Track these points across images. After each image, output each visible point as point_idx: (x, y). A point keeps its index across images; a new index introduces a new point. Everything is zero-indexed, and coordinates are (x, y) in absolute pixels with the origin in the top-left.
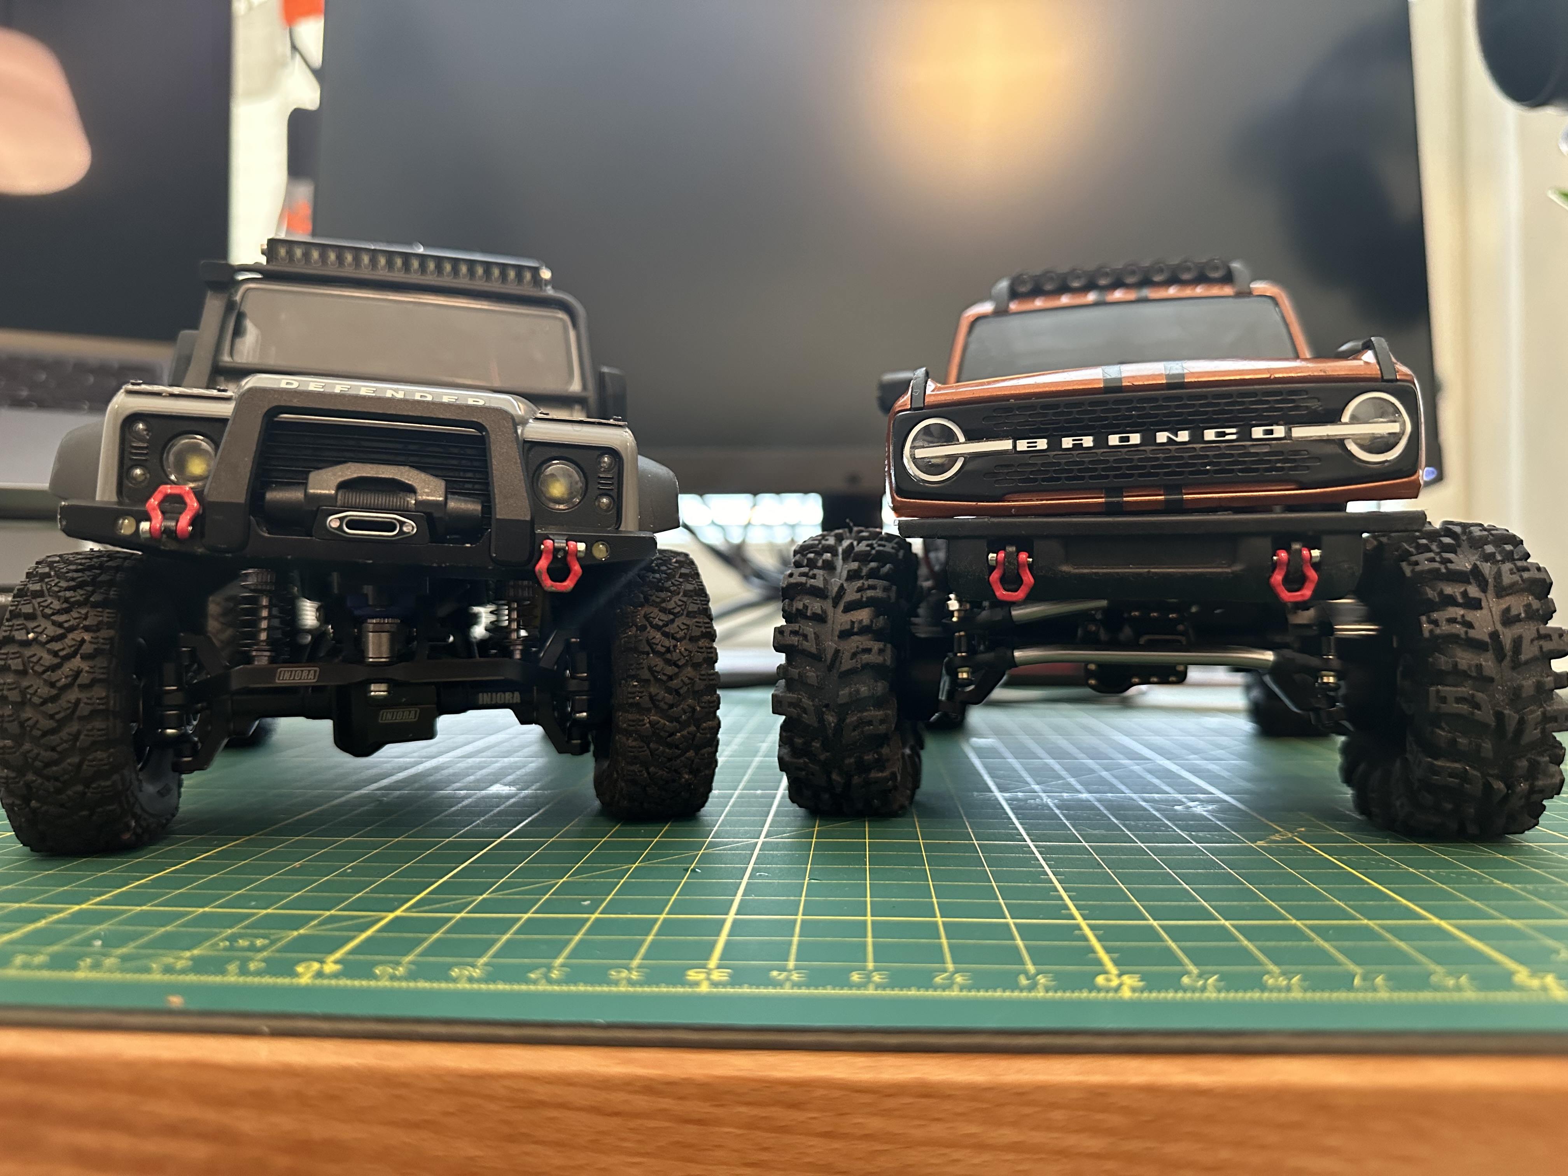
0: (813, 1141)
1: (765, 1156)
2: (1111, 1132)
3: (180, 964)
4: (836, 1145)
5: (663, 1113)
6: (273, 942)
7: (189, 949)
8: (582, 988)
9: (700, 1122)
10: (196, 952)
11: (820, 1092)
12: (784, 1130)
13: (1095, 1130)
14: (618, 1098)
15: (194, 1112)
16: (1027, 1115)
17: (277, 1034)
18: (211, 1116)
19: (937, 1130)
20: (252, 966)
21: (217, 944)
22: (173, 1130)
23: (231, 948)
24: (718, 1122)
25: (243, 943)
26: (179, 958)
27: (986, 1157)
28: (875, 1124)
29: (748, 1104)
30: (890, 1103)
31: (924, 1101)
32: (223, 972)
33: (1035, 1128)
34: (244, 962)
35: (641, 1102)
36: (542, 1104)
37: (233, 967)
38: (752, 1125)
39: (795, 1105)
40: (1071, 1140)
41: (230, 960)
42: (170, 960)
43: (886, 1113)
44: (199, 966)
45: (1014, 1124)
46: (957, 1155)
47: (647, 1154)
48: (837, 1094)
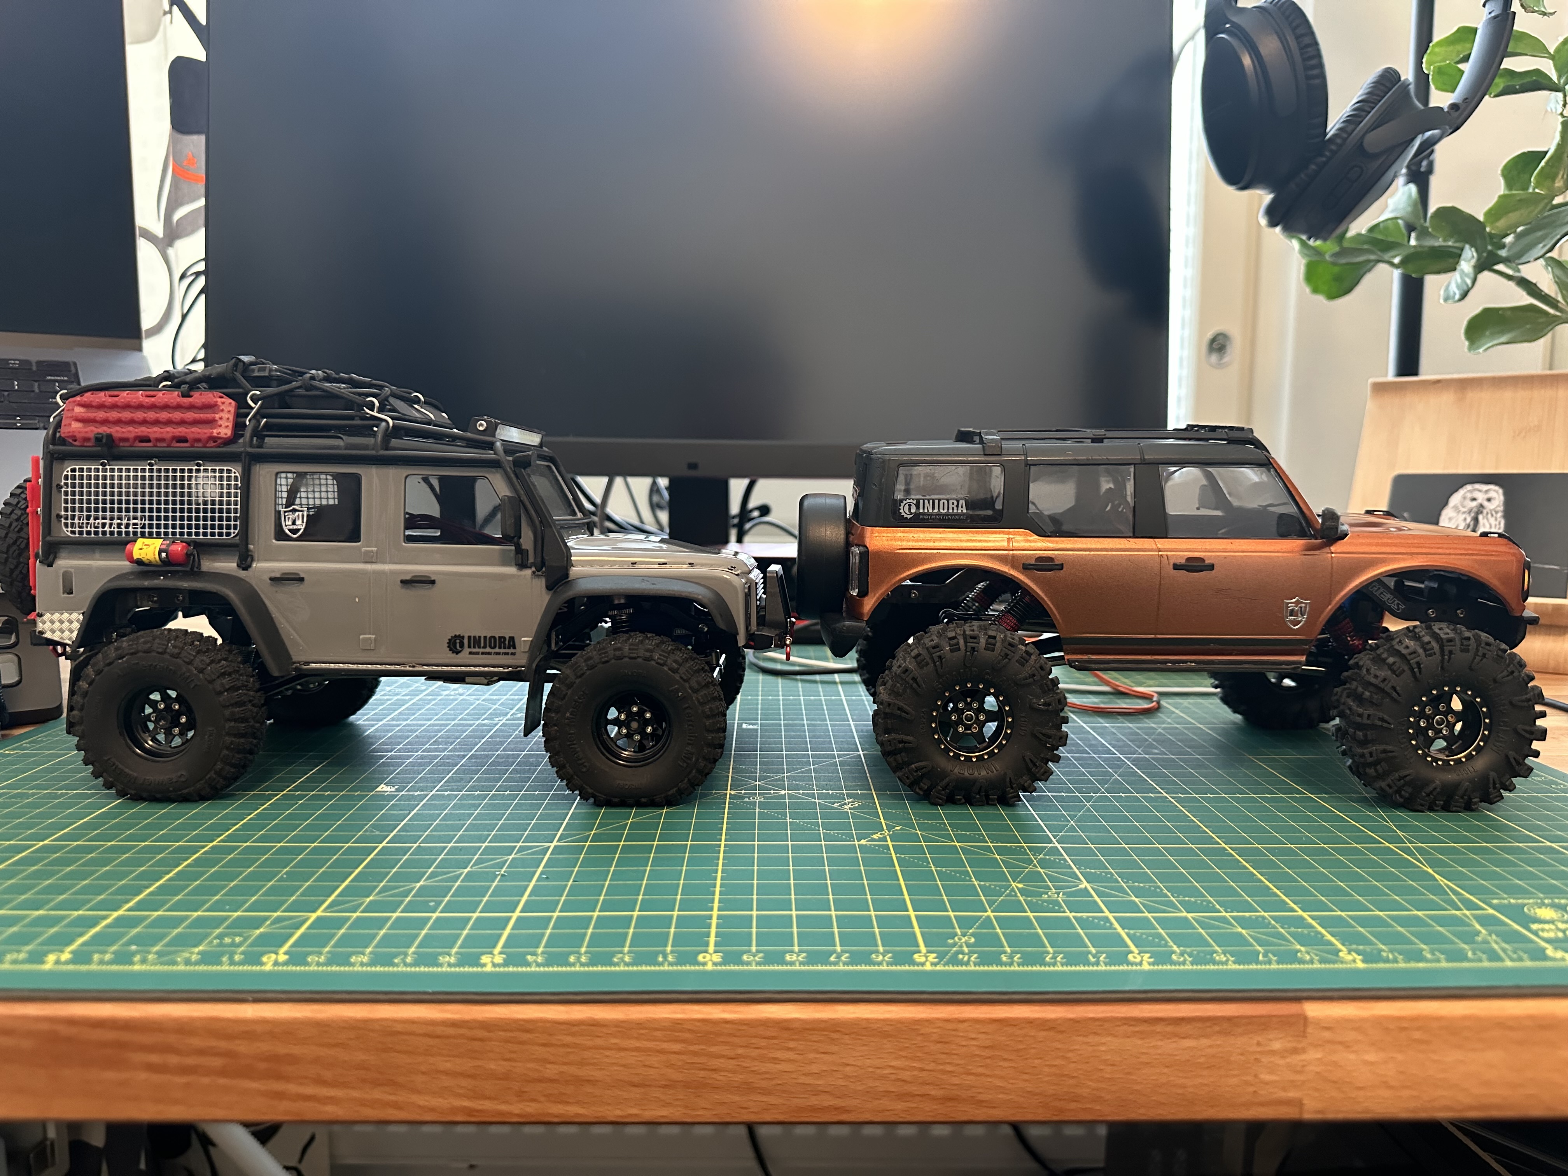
0: (537, 1048)
1: (513, 1056)
2: (683, 1041)
3: (194, 958)
4: (548, 1049)
5: (462, 1036)
6: (246, 939)
7: (195, 946)
8: (422, 969)
9: (481, 1040)
10: (201, 948)
11: (541, 1024)
12: (522, 1043)
13: (677, 1041)
14: (439, 1030)
15: (213, 1043)
16: (642, 1034)
17: (256, 1001)
18: (223, 1045)
19: (599, 1042)
20: (237, 958)
21: (211, 942)
22: (201, 1052)
23: (221, 945)
24: (490, 1040)
25: (227, 940)
26: (192, 953)
27: (622, 1054)
28: (569, 1039)
29: (505, 1031)
30: (575, 1029)
31: (592, 1028)
32: (220, 963)
33: (648, 1040)
34: (231, 955)
35: (451, 1031)
36: (399, 1033)
37: (225, 959)
38: (507, 1041)
39: (528, 1031)
40: (665, 1046)
41: (222, 954)
42: (187, 955)
43: (573, 1034)
44: (206, 958)
45: (637, 1038)
46: (608, 1053)
47: (454, 1056)
48: (548, 1025)
